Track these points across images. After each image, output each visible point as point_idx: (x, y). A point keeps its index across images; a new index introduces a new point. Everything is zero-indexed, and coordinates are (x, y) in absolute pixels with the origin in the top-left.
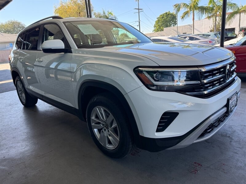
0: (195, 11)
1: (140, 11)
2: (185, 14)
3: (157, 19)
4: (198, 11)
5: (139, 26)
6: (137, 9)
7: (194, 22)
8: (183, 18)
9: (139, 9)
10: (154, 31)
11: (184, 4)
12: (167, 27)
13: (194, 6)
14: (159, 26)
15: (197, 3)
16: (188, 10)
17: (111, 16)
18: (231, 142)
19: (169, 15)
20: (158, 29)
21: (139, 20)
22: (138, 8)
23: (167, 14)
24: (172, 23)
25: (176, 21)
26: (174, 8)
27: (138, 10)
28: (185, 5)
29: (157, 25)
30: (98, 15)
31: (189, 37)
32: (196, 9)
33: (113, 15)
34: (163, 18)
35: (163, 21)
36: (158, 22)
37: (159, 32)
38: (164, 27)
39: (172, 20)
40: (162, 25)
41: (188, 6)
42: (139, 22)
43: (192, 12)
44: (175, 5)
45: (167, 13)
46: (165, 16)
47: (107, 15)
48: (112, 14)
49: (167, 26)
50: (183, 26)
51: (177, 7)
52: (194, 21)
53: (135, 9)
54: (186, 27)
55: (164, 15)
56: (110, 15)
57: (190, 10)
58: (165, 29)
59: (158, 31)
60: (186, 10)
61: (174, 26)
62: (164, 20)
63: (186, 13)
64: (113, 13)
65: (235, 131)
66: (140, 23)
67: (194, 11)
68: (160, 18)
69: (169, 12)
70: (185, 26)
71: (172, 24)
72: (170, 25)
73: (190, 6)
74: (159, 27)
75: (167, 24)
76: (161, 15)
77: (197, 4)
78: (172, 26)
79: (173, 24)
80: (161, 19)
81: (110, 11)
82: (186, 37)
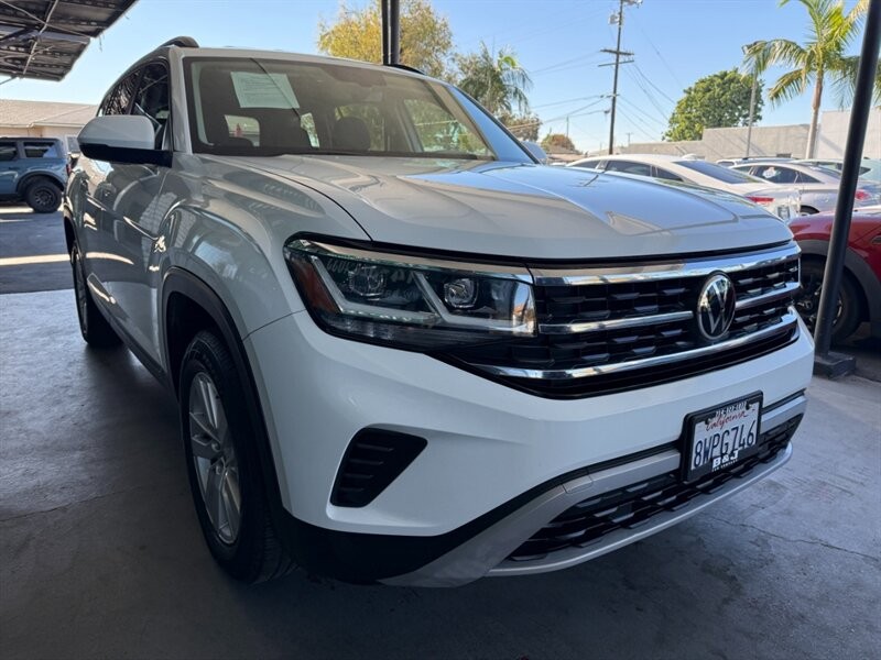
0: (828, 75)
1: (622, 58)
2: (788, 84)
3: (685, 95)
4: (839, 74)
5: (610, 114)
6: (610, 51)
7: (816, 113)
8: (776, 95)
9: (618, 53)
10: (667, 138)
11: (788, 45)
12: (719, 125)
13: (826, 54)
14: (689, 118)
15: (838, 45)
16: (801, 66)
17: (507, 69)
18: (726, 601)
19: (731, 81)
20: (683, 131)
21: (615, 92)
22: (614, 48)
23: (726, 80)
24: (740, 112)
25: (759, 106)
26: (744, 57)
27: (615, 56)
28: (792, 48)
29: (680, 117)
30: (471, 63)
31: (776, 168)
32: (831, 65)
33: (518, 65)
34: (710, 90)
35: (707, 102)
36: (687, 106)
37: (683, 141)
38: (708, 127)
39: (741, 103)
40: (699, 117)
41: (802, 51)
42: (614, 100)
43: (815, 74)
44: (749, 47)
45: (725, 74)
46: (718, 85)
47: (495, 65)
48: (513, 64)
49: (719, 123)
50: (779, 128)
51: (756, 52)
52: (820, 114)
53: (606, 51)
54: (792, 131)
55: (712, 81)
56: (505, 65)
57: (809, 69)
58: (707, 132)
59: (682, 136)
60: (793, 68)
61: (745, 124)
62: (709, 99)
63: (792, 80)
64: (516, 60)
65: (770, 561)
66: (617, 104)
67: (821, 73)
68: (695, 91)
69: (736, 71)
70: (788, 128)
71: (740, 115)
72: (734, 121)
73: (809, 52)
74: (687, 123)
75: (721, 117)
76: (703, 81)
77: (839, 49)
78: (740, 124)
79: (745, 116)
80: (700, 94)
81: (507, 53)
82: (767, 168)
